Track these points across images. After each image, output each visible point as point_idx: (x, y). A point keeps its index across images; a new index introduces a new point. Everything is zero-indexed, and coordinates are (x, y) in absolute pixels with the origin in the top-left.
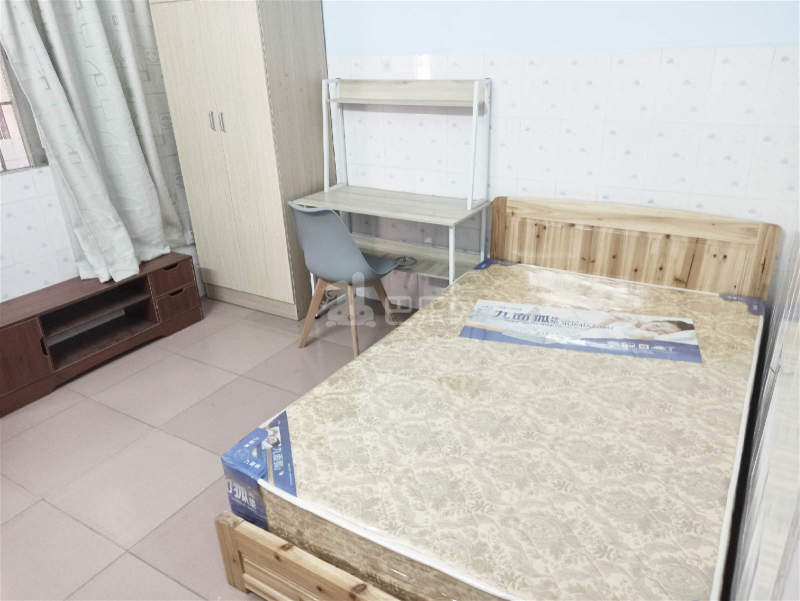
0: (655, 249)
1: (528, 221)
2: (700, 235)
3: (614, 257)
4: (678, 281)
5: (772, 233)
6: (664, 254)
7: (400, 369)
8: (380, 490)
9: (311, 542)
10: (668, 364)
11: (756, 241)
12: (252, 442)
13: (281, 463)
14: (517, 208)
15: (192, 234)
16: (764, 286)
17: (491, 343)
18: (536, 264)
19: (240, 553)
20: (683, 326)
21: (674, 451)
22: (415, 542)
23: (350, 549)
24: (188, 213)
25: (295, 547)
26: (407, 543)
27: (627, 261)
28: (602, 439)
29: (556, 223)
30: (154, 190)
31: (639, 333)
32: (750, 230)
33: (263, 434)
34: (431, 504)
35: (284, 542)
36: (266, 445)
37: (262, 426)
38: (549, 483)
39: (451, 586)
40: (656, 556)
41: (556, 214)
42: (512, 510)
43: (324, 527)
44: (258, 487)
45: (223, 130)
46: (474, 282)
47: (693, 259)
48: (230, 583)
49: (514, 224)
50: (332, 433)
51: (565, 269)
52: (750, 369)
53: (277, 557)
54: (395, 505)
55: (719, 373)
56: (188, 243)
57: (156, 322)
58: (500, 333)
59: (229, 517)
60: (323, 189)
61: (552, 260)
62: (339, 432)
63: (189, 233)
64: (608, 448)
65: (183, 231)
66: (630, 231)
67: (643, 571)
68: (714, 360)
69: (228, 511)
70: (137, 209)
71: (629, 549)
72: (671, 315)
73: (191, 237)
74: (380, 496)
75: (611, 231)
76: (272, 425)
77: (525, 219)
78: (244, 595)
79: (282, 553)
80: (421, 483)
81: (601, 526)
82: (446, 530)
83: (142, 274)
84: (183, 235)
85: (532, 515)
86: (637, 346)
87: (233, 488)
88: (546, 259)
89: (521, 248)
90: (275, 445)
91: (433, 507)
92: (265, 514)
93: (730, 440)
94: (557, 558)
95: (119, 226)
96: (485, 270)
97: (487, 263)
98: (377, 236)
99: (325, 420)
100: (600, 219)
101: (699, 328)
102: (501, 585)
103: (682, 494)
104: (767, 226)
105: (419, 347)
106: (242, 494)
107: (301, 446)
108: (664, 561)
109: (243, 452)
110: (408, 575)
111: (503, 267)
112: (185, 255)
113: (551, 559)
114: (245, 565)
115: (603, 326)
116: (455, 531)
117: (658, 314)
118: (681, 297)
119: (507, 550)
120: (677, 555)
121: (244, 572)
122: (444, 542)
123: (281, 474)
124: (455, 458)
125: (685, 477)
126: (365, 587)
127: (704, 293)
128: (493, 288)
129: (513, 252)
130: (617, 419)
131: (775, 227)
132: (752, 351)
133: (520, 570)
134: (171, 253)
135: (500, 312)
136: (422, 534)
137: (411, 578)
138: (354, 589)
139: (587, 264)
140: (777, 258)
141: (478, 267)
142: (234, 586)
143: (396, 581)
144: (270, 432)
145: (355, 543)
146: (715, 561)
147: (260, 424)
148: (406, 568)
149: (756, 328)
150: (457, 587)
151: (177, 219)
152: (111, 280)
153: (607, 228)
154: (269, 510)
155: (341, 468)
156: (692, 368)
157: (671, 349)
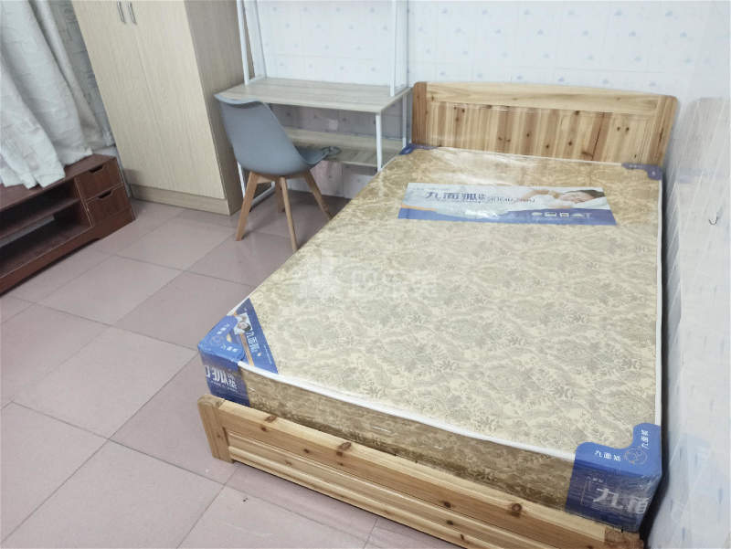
0: (565, 125)
1: (448, 105)
2: (606, 109)
3: (528, 135)
4: (585, 154)
5: (669, 104)
6: (573, 130)
7: (349, 252)
8: (355, 361)
9: (294, 412)
10: (588, 228)
11: (656, 112)
12: (224, 329)
13: (257, 346)
14: (435, 93)
15: (111, 134)
16: (661, 154)
17: (429, 221)
18: (455, 147)
19: (224, 429)
20: (594, 194)
21: (605, 302)
22: (396, 402)
23: (333, 414)
24: (105, 112)
25: (278, 418)
26: (389, 403)
27: (540, 138)
28: (542, 298)
29: (475, 105)
30: (67, 89)
31: (557, 203)
32: (651, 103)
33: (233, 320)
34: (403, 367)
35: (268, 415)
36: (238, 331)
37: (230, 314)
38: (504, 340)
39: (431, 435)
40: (606, 391)
41: (473, 96)
42: (476, 366)
43: (306, 397)
44: (239, 370)
45: (135, 22)
46: (401, 166)
47: (599, 134)
48: (215, 457)
49: (434, 108)
50: (298, 315)
51: (483, 149)
52: (657, 227)
53: (264, 429)
54: (372, 371)
55: (631, 233)
56: (108, 144)
57: (89, 225)
58: (435, 212)
59: (210, 398)
60: (243, 81)
61: (471, 141)
62: (305, 313)
63: (108, 134)
64: (550, 306)
65: (101, 132)
66: (543, 109)
67: (597, 404)
68: (626, 222)
69: (208, 393)
70: (53, 110)
71: (582, 388)
72: (584, 185)
73: (110, 138)
74: (355, 365)
75: (526, 110)
76: (240, 312)
77: (445, 102)
78: (230, 465)
79: (268, 425)
80: (391, 351)
81: (555, 370)
82: (422, 389)
83: (69, 178)
84: (102, 136)
85: (494, 368)
86: (558, 215)
87: (211, 372)
88: (465, 142)
89: (441, 132)
90: (247, 329)
91: (405, 370)
92: (246, 393)
93: (650, 289)
94: (522, 401)
95: (37, 129)
96: (410, 155)
97: (410, 148)
98: (300, 128)
99: (290, 304)
100: (515, 99)
101: (609, 195)
102: (478, 428)
103: (618, 338)
104: (666, 98)
105: (363, 231)
106: (220, 377)
107: (272, 329)
108: (613, 395)
109: (217, 339)
110: (390, 430)
111: (426, 151)
112: (107, 157)
113: (518, 403)
114: (230, 439)
115: (525, 200)
116: (431, 389)
117: (572, 185)
118: (588, 168)
119: (479, 399)
120: (623, 388)
121: (229, 445)
122: (422, 399)
123: (259, 355)
124: (416, 326)
125: (620, 323)
126: (350, 445)
127: (608, 164)
128: (420, 172)
129: (433, 137)
130: (553, 280)
131: (673, 99)
132: (657, 211)
133: (493, 415)
134: (94, 155)
135: (431, 193)
136: (401, 394)
137: (393, 433)
138: (340, 447)
139: (503, 144)
140: (672, 129)
141: (402, 153)
142: (220, 458)
143: (378, 436)
144: (239, 318)
145: (338, 409)
146: (655, 390)
147: (227, 312)
148: (389, 425)
149: (658, 191)
150: (438, 435)
151: (94, 119)
152: (38, 186)
153: (522, 106)
154: (251, 388)
155: (314, 345)
156: (609, 230)
157: (588, 215)
